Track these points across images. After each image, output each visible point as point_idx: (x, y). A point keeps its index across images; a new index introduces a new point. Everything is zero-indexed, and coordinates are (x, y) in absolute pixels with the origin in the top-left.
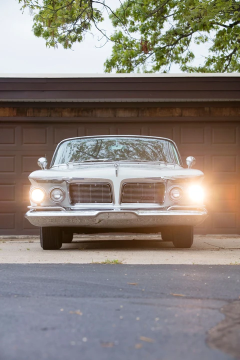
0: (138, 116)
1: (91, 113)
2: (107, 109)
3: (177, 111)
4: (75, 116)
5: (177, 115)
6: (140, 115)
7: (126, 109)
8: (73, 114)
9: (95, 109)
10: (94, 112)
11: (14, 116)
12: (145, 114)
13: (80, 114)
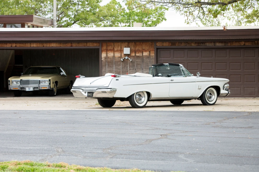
0: (225, 45)
1: (204, 44)
2: (211, 42)
3: (243, 43)
4: (197, 46)
5: (242, 45)
6: (226, 45)
7: (219, 42)
8: (196, 45)
9: (206, 42)
10: (205, 44)
11: (170, 46)
12: (228, 44)
13: (199, 44)
